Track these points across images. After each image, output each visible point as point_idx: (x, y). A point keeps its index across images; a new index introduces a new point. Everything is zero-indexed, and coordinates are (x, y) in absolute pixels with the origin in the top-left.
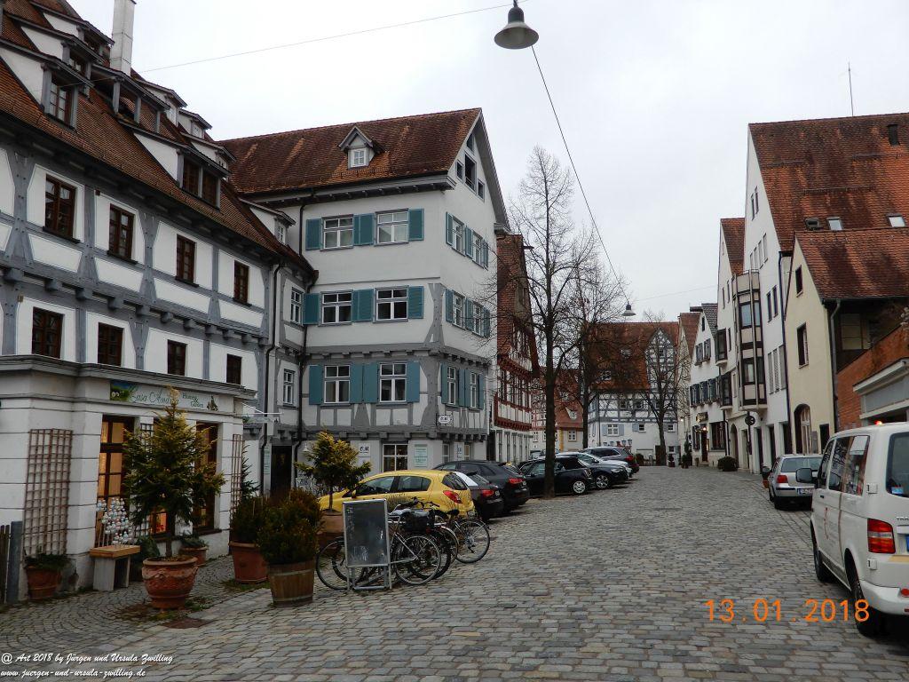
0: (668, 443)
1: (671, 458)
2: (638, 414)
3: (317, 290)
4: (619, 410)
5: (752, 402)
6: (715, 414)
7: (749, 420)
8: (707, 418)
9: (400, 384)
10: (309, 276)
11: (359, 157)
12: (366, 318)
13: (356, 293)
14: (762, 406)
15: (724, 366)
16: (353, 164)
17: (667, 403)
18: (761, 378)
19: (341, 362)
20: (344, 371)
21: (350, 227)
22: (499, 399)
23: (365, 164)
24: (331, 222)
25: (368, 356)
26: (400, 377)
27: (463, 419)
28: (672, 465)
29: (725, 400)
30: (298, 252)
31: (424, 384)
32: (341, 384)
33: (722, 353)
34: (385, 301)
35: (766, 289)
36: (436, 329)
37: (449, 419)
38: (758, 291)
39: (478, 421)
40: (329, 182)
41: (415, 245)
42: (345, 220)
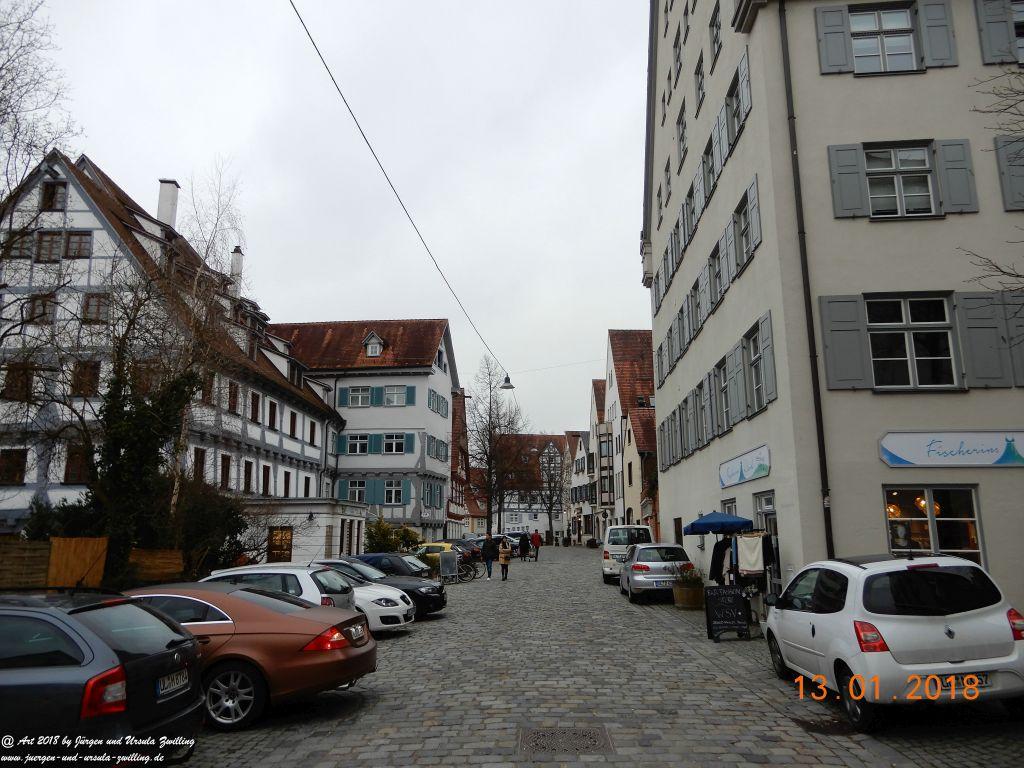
0: (555, 529)
1: (557, 540)
2: (535, 507)
3: (345, 433)
4: (519, 504)
5: (606, 504)
6: (587, 509)
7: (605, 515)
8: (581, 512)
9: (398, 493)
10: (341, 423)
11: (374, 349)
12: (377, 451)
13: (371, 436)
14: (612, 507)
15: (592, 477)
16: (369, 354)
17: (555, 498)
18: (612, 490)
19: (359, 478)
20: (362, 484)
21: (368, 394)
22: (451, 500)
23: (378, 354)
24: (355, 390)
25: (378, 475)
26: (398, 488)
27: (433, 514)
28: (557, 545)
29: (592, 500)
30: (332, 407)
31: (413, 493)
32: (360, 492)
33: (591, 469)
34: (389, 441)
35: (615, 435)
36: (422, 460)
37: (426, 515)
38: (611, 434)
39: (440, 515)
40: (355, 366)
41: (410, 408)
42: (365, 389)
